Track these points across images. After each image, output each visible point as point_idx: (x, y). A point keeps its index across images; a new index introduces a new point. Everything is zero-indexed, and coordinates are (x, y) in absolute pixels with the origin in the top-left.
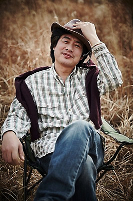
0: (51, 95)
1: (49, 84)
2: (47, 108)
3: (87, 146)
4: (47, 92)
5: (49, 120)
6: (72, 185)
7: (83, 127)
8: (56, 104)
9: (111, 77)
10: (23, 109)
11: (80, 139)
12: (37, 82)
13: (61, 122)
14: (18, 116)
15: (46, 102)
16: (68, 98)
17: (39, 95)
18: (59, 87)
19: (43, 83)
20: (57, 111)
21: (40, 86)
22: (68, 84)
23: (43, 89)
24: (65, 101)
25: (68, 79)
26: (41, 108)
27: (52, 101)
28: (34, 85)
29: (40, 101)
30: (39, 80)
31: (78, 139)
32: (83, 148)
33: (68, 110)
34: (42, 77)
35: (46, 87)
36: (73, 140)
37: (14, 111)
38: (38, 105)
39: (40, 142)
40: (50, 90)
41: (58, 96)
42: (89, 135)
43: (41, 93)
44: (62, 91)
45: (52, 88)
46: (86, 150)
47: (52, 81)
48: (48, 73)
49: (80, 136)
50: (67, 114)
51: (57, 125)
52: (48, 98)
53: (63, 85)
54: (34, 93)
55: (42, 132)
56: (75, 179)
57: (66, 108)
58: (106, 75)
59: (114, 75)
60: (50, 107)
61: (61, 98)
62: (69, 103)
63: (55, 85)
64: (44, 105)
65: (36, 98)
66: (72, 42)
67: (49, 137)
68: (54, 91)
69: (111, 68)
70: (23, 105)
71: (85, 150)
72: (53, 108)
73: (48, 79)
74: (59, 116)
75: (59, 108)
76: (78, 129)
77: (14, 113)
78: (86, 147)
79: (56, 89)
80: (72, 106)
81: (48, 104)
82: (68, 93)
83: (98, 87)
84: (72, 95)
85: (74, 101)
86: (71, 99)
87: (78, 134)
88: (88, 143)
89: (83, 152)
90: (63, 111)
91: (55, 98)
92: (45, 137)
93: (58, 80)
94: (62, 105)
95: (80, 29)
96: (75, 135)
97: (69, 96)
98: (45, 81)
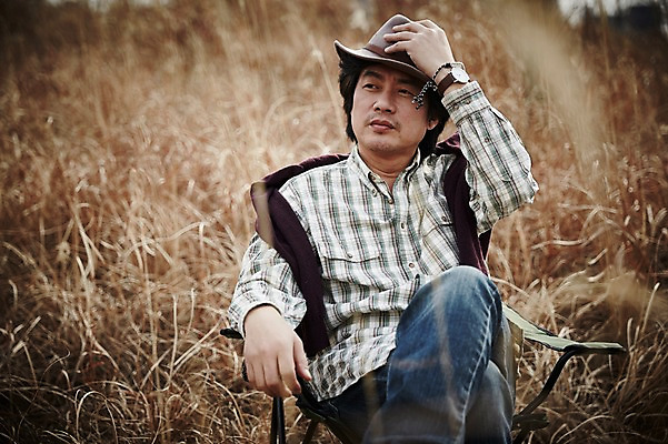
0: (356, 225)
1: (348, 199)
2: (348, 261)
3: (488, 329)
4: (344, 220)
5: (354, 296)
6: (459, 419)
7: (473, 281)
8: (373, 251)
9: (496, 177)
10: (283, 264)
11: (469, 310)
12: (314, 194)
13: (394, 297)
14: (268, 283)
15: (344, 246)
16: (404, 232)
17: (322, 227)
18: (377, 204)
19: (331, 196)
20: (375, 269)
21: (323, 203)
22: (400, 193)
23: (333, 212)
24: (396, 242)
25: (401, 183)
26: (331, 260)
27: (361, 244)
28: (308, 202)
29: (328, 242)
30: (320, 186)
31: (463, 310)
32: (477, 331)
33: (406, 266)
34: (327, 180)
35: (341, 205)
36: (450, 311)
37: (255, 269)
38: (323, 252)
39: (333, 356)
40: (351, 213)
41: (375, 227)
42: (489, 301)
43: (328, 222)
44: (387, 215)
45: (359, 208)
46: (486, 337)
47: (356, 190)
48: (343, 171)
49: (468, 301)
50: (407, 276)
51: (383, 305)
52: (349, 236)
53: (389, 200)
54: (310, 221)
55: (337, 329)
56: (465, 407)
57: (400, 260)
58: (483, 174)
59: (506, 172)
60: (356, 257)
61: (386, 234)
62: (407, 247)
63: (366, 201)
64: (339, 253)
65: (316, 237)
66: (387, 86)
67: (358, 341)
68: (363, 217)
69: (496, 153)
70: (281, 253)
71: (483, 338)
72: (365, 262)
73: (345, 184)
74: (385, 281)
75: (382, 260)
76: (458, 285)
77: (258, 275)
78: (485, 331)
79: (370, 212)
80: (418, 254)
81: (351, 252)
82: (403, 219)
83: (471, 204)
84: (416, 224)
85: (421, 242)
86: (412, 237)
87: (460, 298)
88: (489, 320)
89: (480, 341)
90: (394, 268)
91: (367, 234)
92: (347, 340)
93: (372, 188)
94: (390, 252)
95: (405, 52)
96: (452, 301)
97: (406, 226)
98: (337, 191)
